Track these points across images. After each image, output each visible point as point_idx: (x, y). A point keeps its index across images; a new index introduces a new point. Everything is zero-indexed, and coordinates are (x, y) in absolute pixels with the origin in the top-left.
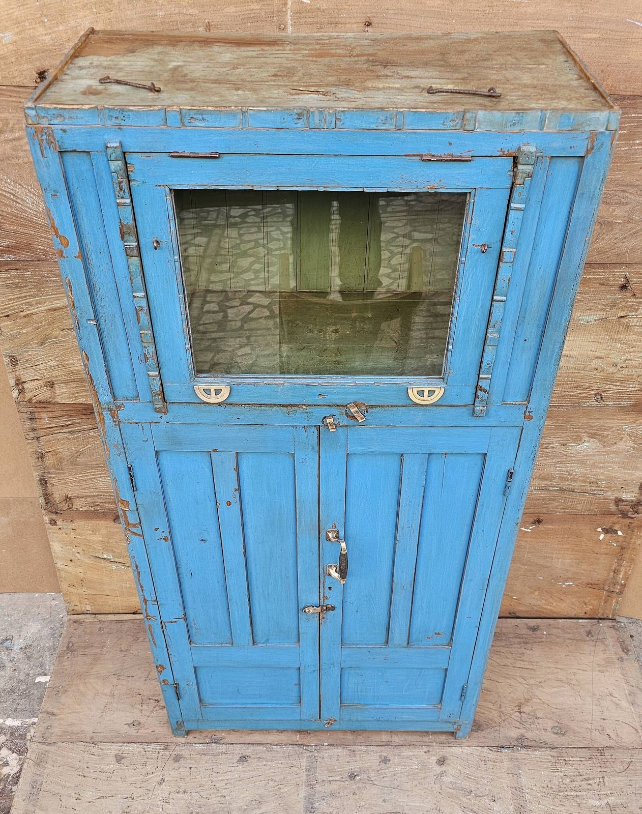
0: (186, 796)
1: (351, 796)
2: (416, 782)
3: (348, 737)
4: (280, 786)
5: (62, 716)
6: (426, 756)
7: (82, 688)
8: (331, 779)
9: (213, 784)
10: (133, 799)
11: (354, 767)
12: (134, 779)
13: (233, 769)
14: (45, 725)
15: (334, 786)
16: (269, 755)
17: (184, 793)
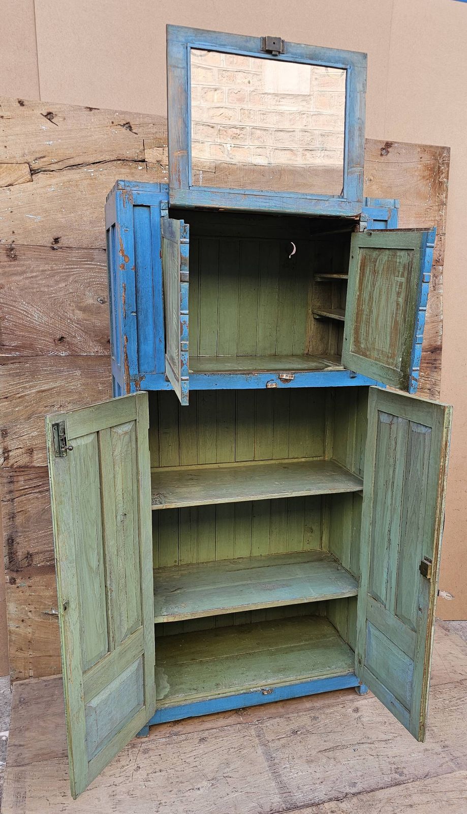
0: (163, 773)
1: (299, 744)
2: (343, 726)
3: (281, 711)
4: (240, 750)
5: (29, 745)
6: (344, 710)
7: (42, 724)
8: (278, 737)
9: (183, 760)
10: (116, 785)
11: (294, 726)
12: (112, 772)
13: (197, 748)
14: (16, 754)
15: (283, 741)
16: (222, 734)
17: (160, 771)
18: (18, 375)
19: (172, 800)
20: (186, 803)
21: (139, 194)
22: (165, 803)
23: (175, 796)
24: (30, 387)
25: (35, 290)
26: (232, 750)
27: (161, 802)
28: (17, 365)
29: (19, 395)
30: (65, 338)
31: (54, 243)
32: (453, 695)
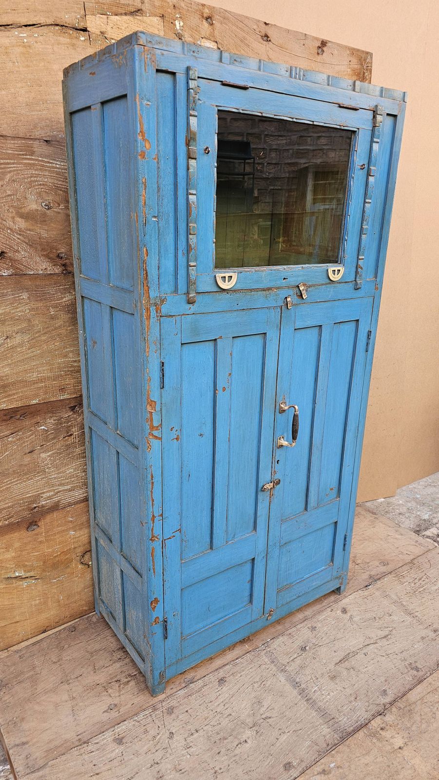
0: (201, 733)
1: (313, 661)
4: (263, 683)
5: (35, 740)
6: (333, 613)
7: (37, 707)
8: (292, 658)
9: (214, 711)
10: (157, 763)
11: (299, 643)
12: (145, 748)
13: (220, 692)
14: (23, 756)
15: (298, 662)
16: (237, 668)
17: (197, 731)
19: (226, 763)
20: (241, 763)
22: (221, 769)
23: (226, 757)
26: (256, 685)
27: (216, 769)
32: (413, 577)
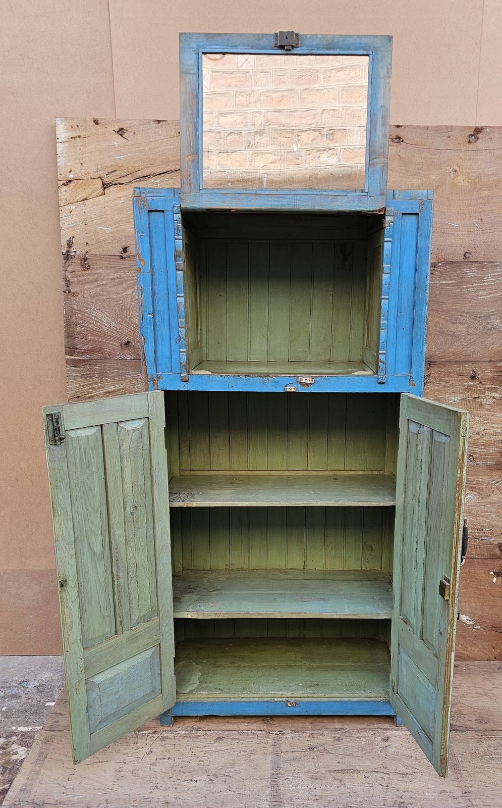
0: (170, 761)
1: (311, 760)
2: (364, 752)
3: (307, 726)
4: (251, 755)
6: (373, 737)
8: (293, 750)
9: (194, 753)
10: (125, 763)
11: (313, 743)
12: (126, 751)
13: (211, 745)
14: (54, 720)
15: (296, 754)
16: (241, 737)
17: (169, 759)
18: (88, 376)
19: (168, 786)
21: (153, 200)
22: (161, 787)
23: (172, 783)
24: (99, 388)
25: (105, 297)
26: (242, 753)
27: (158, 785)
28: (87, 367)
29: (89, 395)
30: (131, 342)
31: (123, 252)
